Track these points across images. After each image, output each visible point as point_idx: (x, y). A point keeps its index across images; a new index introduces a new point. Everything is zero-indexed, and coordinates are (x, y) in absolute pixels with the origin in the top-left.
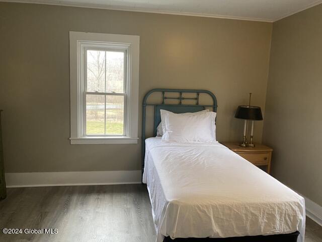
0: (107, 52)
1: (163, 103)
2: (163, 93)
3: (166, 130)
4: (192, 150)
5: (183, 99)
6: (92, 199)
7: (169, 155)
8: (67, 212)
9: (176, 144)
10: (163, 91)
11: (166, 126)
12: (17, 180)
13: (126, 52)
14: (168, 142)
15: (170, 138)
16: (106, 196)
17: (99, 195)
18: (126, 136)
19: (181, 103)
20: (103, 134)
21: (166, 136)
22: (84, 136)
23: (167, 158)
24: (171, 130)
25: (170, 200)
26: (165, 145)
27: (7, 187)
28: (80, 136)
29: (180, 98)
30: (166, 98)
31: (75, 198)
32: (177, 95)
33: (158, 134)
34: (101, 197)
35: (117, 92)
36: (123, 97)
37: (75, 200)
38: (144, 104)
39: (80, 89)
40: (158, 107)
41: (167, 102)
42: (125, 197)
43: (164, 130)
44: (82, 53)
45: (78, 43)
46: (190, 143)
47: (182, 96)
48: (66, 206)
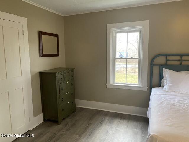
0: (128, 33)
1: (166, 63)
2: (166, 57)
3: (166, 83)
4: (185, 100)
5: (183, 60)
6: (116, 121)
7: (164, 101)
8: (101, 126)
9: (174, 94)
10: (166, 55)
11: (167, 80)
12: (82, 104)
13: (140, 32)
14: (168, 92)
15: (169, 89)
16: (124, 121)
17: (121, 119)
18: (139, 85)
19: (181, 63)
20: (125, 83)
21: (166, 87)
22: (114, 83)
23: (161, 103)
24: (171, 83)
25: (151, 134)
26: (165, 93)
27: (76, 106)
28: (112, 83)
29: (181, 60)
30: (168, 60)
31: (107, 118)
32: (178, 58)
33: (161, 85)
34: (122, 121)
35: (134, 58)
36: (138, 60)
37: (107, 120)
38: (152, 65)
39: (112, 56)
40: (161, 67)
41: (169, 63)
42: (137, 124)
43: (165, 83)
44: (114, 35)
45: (111, 30)
46: (186, 94)
47: (182, 58)
48: (101, 123)
